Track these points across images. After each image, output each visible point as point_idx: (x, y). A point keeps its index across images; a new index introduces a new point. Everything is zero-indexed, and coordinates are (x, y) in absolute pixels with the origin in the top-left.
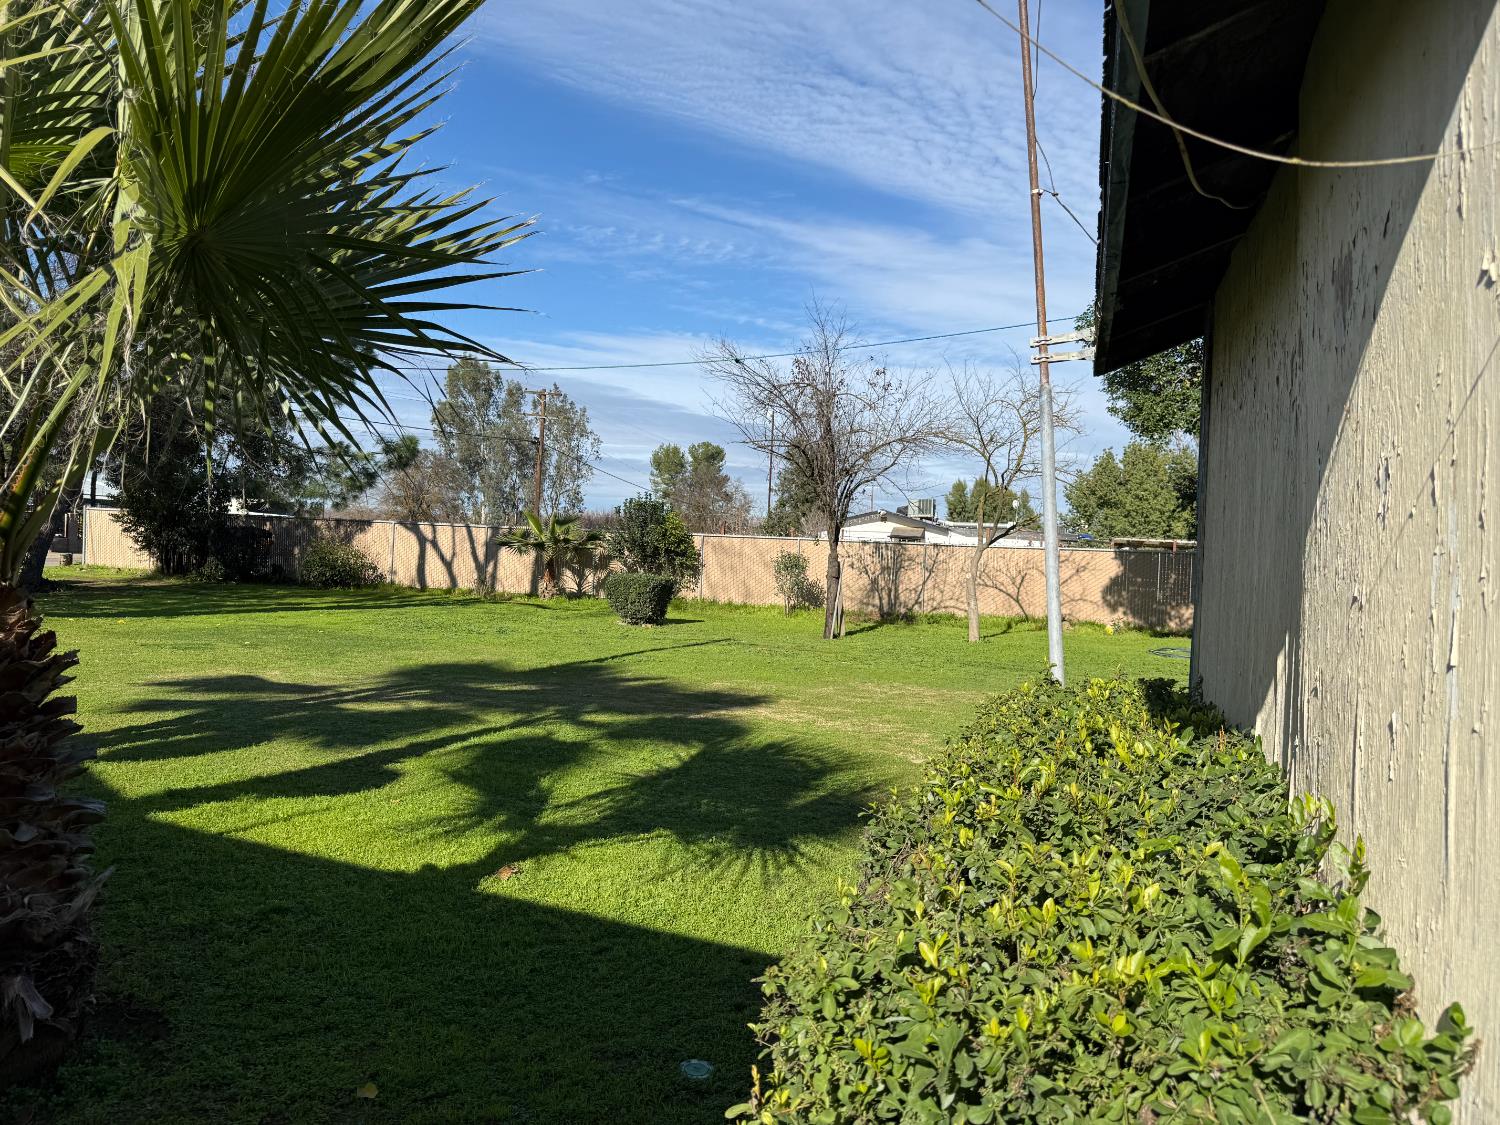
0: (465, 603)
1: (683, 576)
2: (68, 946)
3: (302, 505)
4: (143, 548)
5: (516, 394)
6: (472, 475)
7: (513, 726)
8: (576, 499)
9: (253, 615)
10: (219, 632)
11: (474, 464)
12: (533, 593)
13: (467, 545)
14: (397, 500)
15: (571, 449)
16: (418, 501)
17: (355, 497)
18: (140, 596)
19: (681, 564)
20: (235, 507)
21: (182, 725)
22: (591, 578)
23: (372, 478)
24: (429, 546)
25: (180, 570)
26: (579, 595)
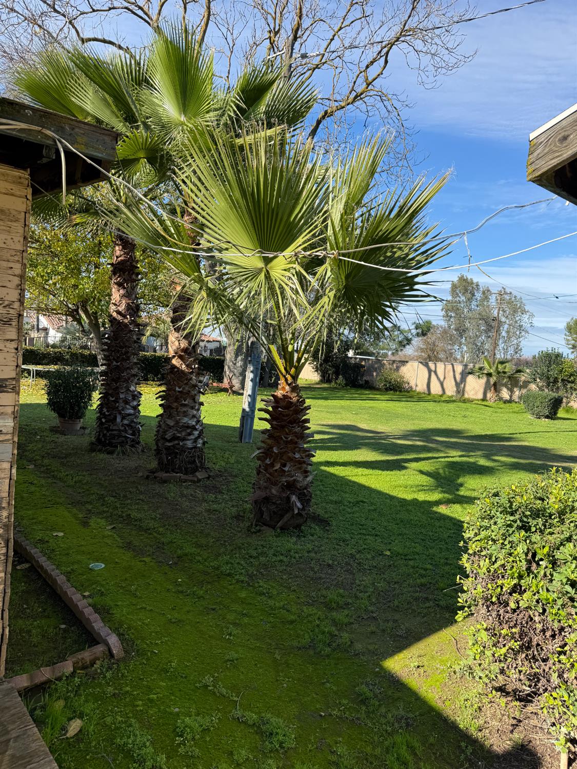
0: (447, 402)
1: (572, 394)
2: (305, 491)
3: (378, 353)
4: (316, 371)
5: (486, 293)
6: (461, 337)
7: (460, 456)
8: (517, 350)
9: (357, 401)
10: (342, 407)
11: (461, 331)
12: (484, 399)
13: (452, 373)
14: (422, 350)
15: (516, 322)
16: (433, 350)
17: (402, 350)
18: (314, 391)
19: (571, 388)
20: (351, 354)
21: (330, 440)
22: (517, 393)
23: (409, 341)
24: (433, 374)
25: (329, 381)
26: (510, 401)
